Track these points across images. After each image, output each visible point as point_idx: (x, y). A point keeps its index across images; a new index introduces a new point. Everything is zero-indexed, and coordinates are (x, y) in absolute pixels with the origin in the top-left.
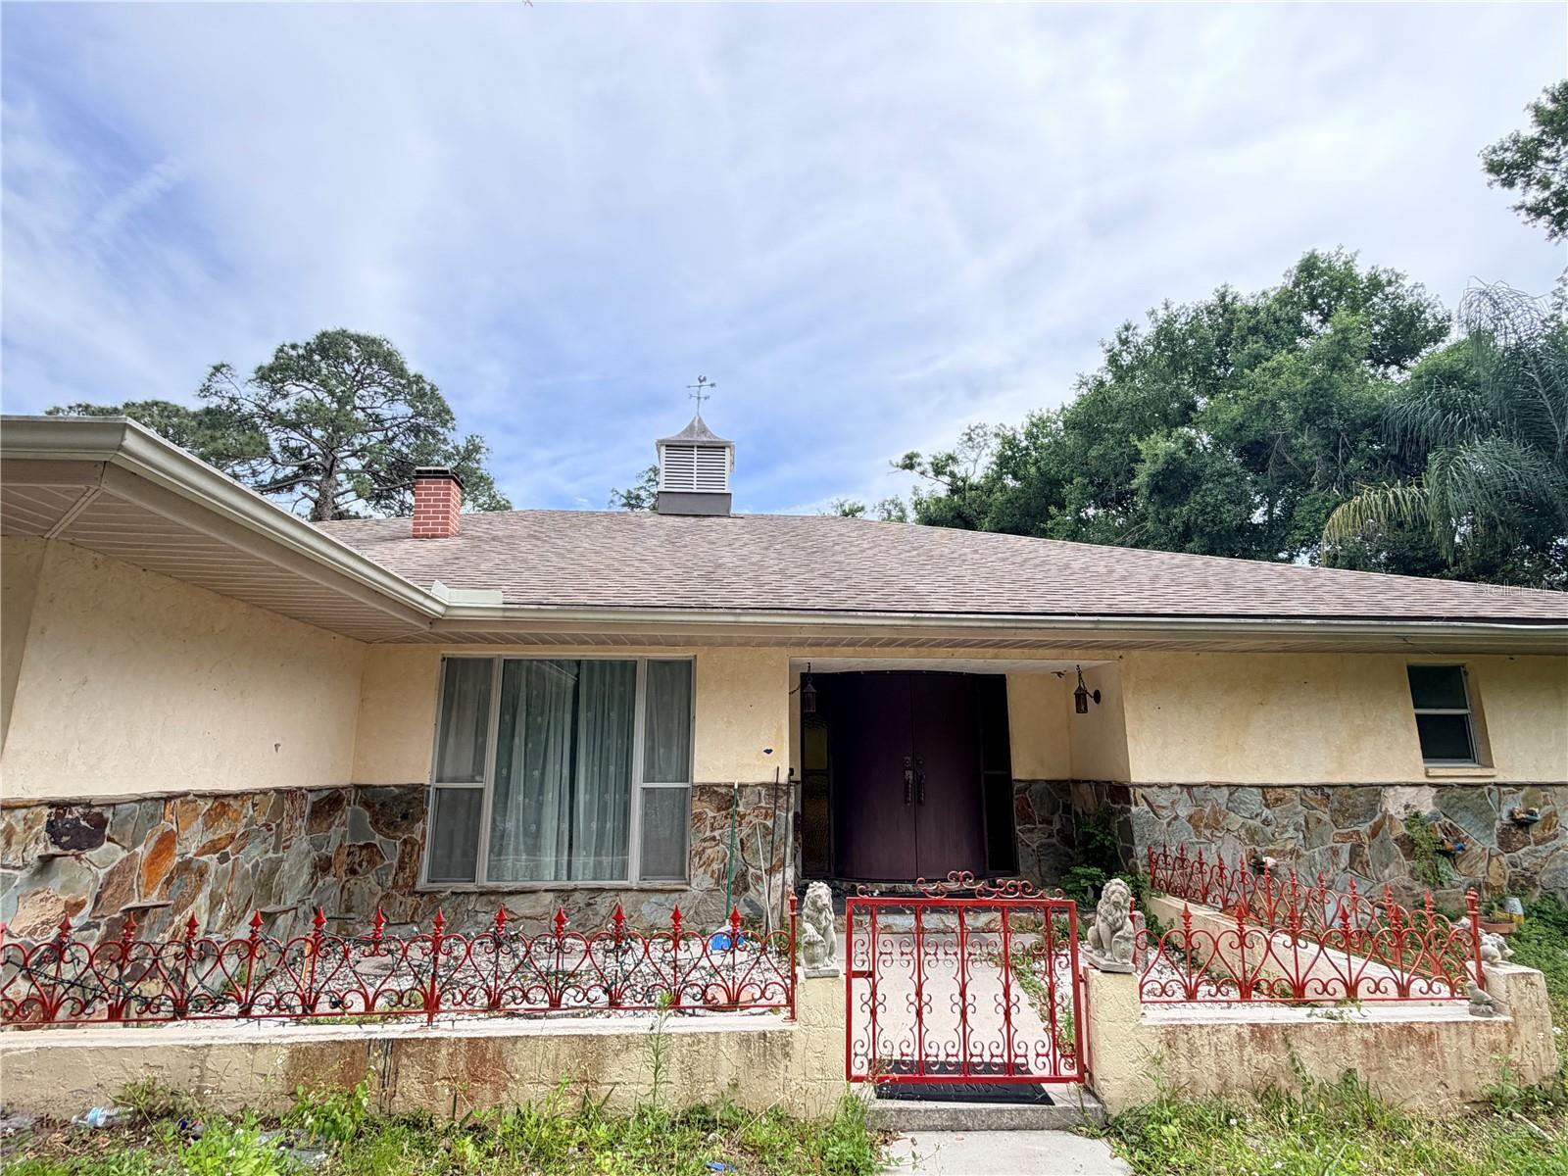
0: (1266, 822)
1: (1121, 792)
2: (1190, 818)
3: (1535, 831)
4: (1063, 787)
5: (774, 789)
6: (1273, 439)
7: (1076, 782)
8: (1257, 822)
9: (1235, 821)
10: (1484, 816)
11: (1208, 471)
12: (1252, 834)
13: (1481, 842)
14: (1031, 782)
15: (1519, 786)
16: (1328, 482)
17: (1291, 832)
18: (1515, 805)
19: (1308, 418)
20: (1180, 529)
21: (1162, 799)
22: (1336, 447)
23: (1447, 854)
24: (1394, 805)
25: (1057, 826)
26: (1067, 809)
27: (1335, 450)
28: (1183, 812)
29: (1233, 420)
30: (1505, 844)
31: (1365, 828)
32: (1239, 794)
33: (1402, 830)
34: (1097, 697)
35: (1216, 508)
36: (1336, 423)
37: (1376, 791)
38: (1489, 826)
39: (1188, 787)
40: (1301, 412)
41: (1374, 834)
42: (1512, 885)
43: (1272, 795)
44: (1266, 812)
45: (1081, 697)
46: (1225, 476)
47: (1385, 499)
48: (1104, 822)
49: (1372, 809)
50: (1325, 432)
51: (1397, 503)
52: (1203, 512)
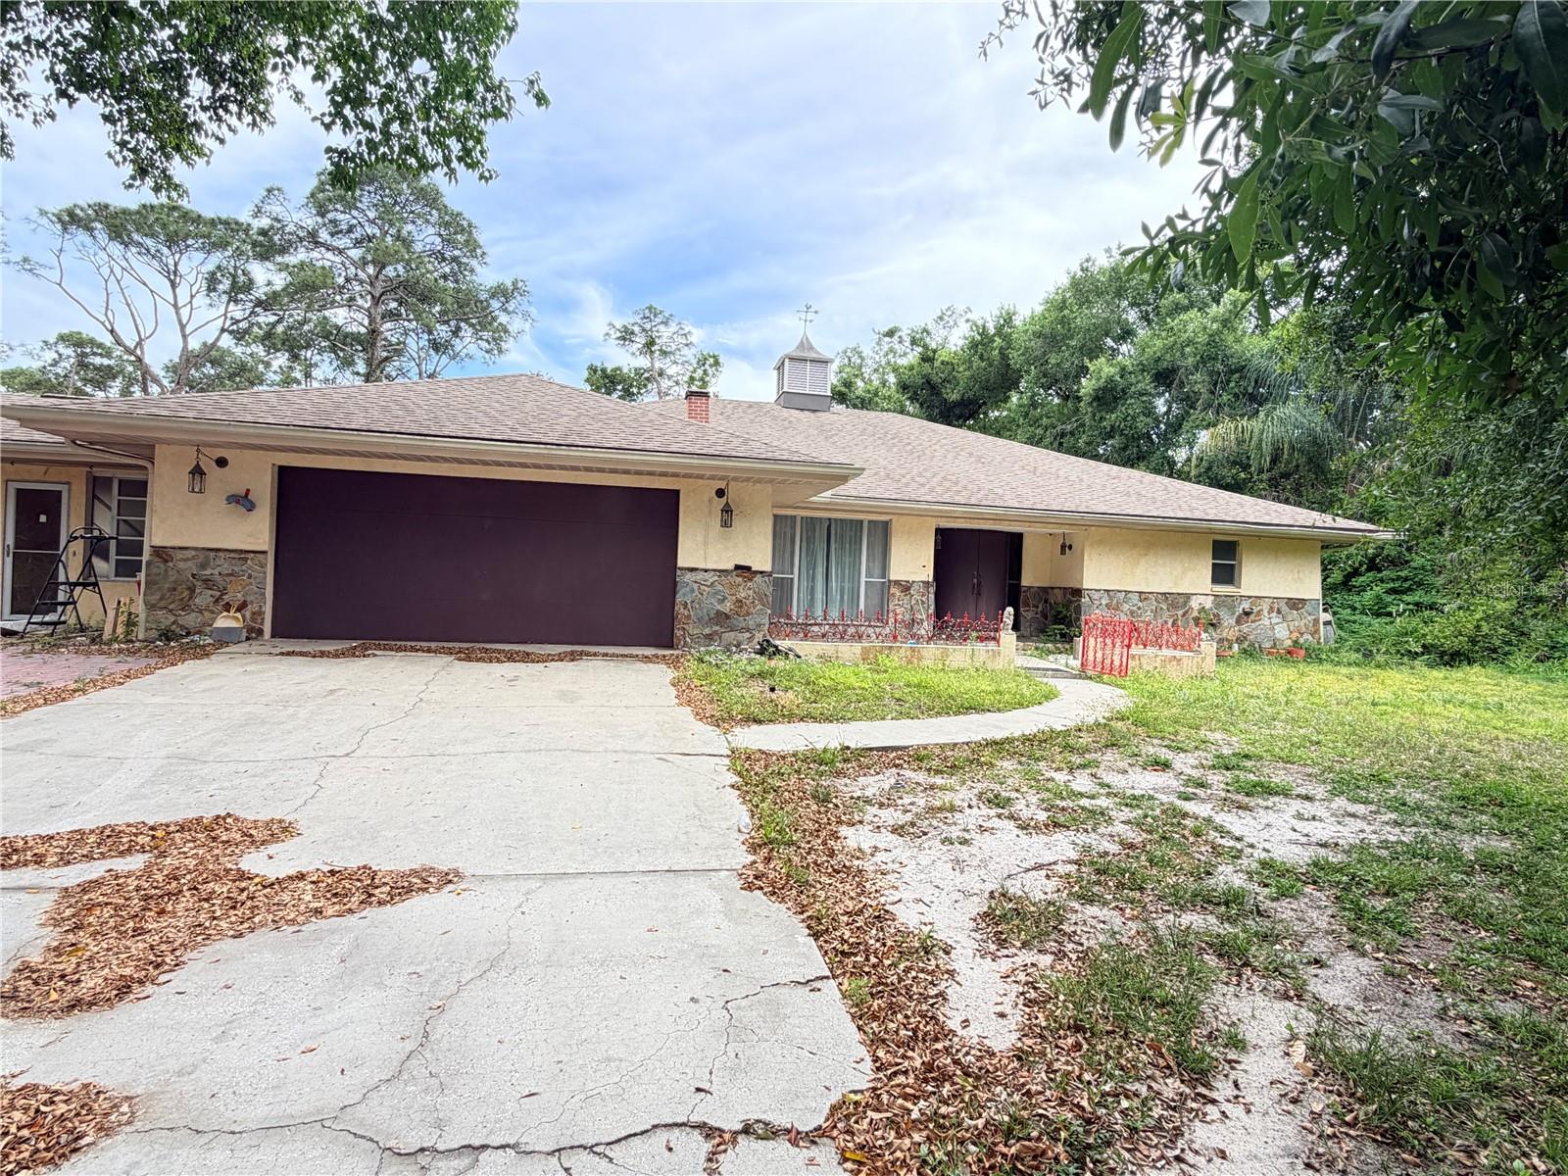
0: (1139, 608)
1: (1078, 592)
2: (1107, 605)
3: (1252, 617)
4: (1045, 590)
5: (926, 584)
6: (1179, 368)
7: (1053, 588)
8: (1135, 608)
9: (1126, 607)
10: (1232, 609)
11: (1133, 389)
12: (1132, 613)
13: (1228, 620)
14: (1030, 588)
15: (1250, 597)
16: (1208, 406)
17: (1149, 613)
18: (1246, 605)
19: (1204, 360)
20: (1108, 430)
21: (1096, 596)
22: (1215, 383)
23: (1212, 625)
24: (1194, 603)
25: (1040, 609)
26: (1046, 601)
27: (1215, 385)
28: (1104, 602)
29: (1155, 353)
30: (1238, 622)
31: (1180, 613)
32: (1129, 595)
33: (1195, 614)
34: (1070, 547)
35: (1134, 418)
36: (1219, 367)
37: (1188, 596)
38: (1233, 614)
39: (1108, 591)
40: (1198, 358)
41: (1184, 615)
42: (1237, 639)
43: (1143, 596)
44: (1140, 604)
45: (1063, 547)
46: (1143, 395)
47: (1236, 428)
48: (1067, 606)
49: (1185, 604)
50: (1211, 373)
51: (1243, 432)
52: (1125, 420)
